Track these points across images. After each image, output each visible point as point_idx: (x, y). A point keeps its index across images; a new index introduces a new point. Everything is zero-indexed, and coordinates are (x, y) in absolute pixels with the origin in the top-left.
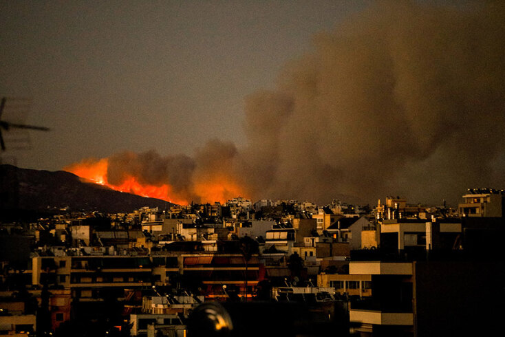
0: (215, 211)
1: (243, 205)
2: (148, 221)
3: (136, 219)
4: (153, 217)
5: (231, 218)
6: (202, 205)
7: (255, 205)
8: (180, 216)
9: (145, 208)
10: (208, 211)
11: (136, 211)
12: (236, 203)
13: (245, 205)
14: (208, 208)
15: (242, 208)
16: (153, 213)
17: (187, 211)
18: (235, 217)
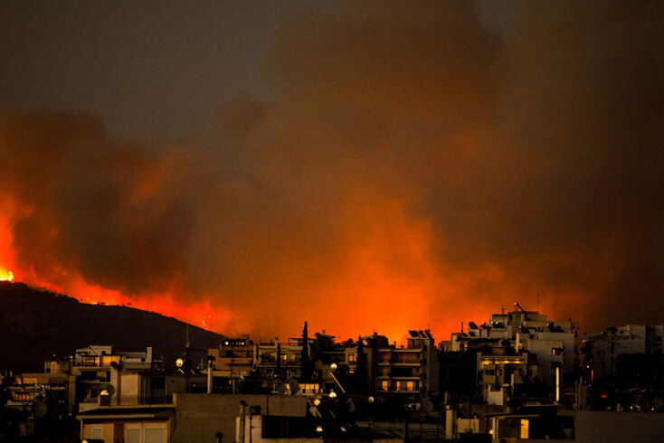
0: (407, 372)
1: (534, 346)
2: (106, 400)
3: (55, 399)
4: (130, 385)
5: (481, 401)
6: (349, 343)
7: (588, 348)
8: (254, 385)
9: (96, 350)
10: (377, 371)
11: (54, 366)
12: (507, 334)
13: (544, 345)
14: (377, 357)
15: (533, 358)
16: (132, 371)
17: (281, 369)
18: (497, 397)
